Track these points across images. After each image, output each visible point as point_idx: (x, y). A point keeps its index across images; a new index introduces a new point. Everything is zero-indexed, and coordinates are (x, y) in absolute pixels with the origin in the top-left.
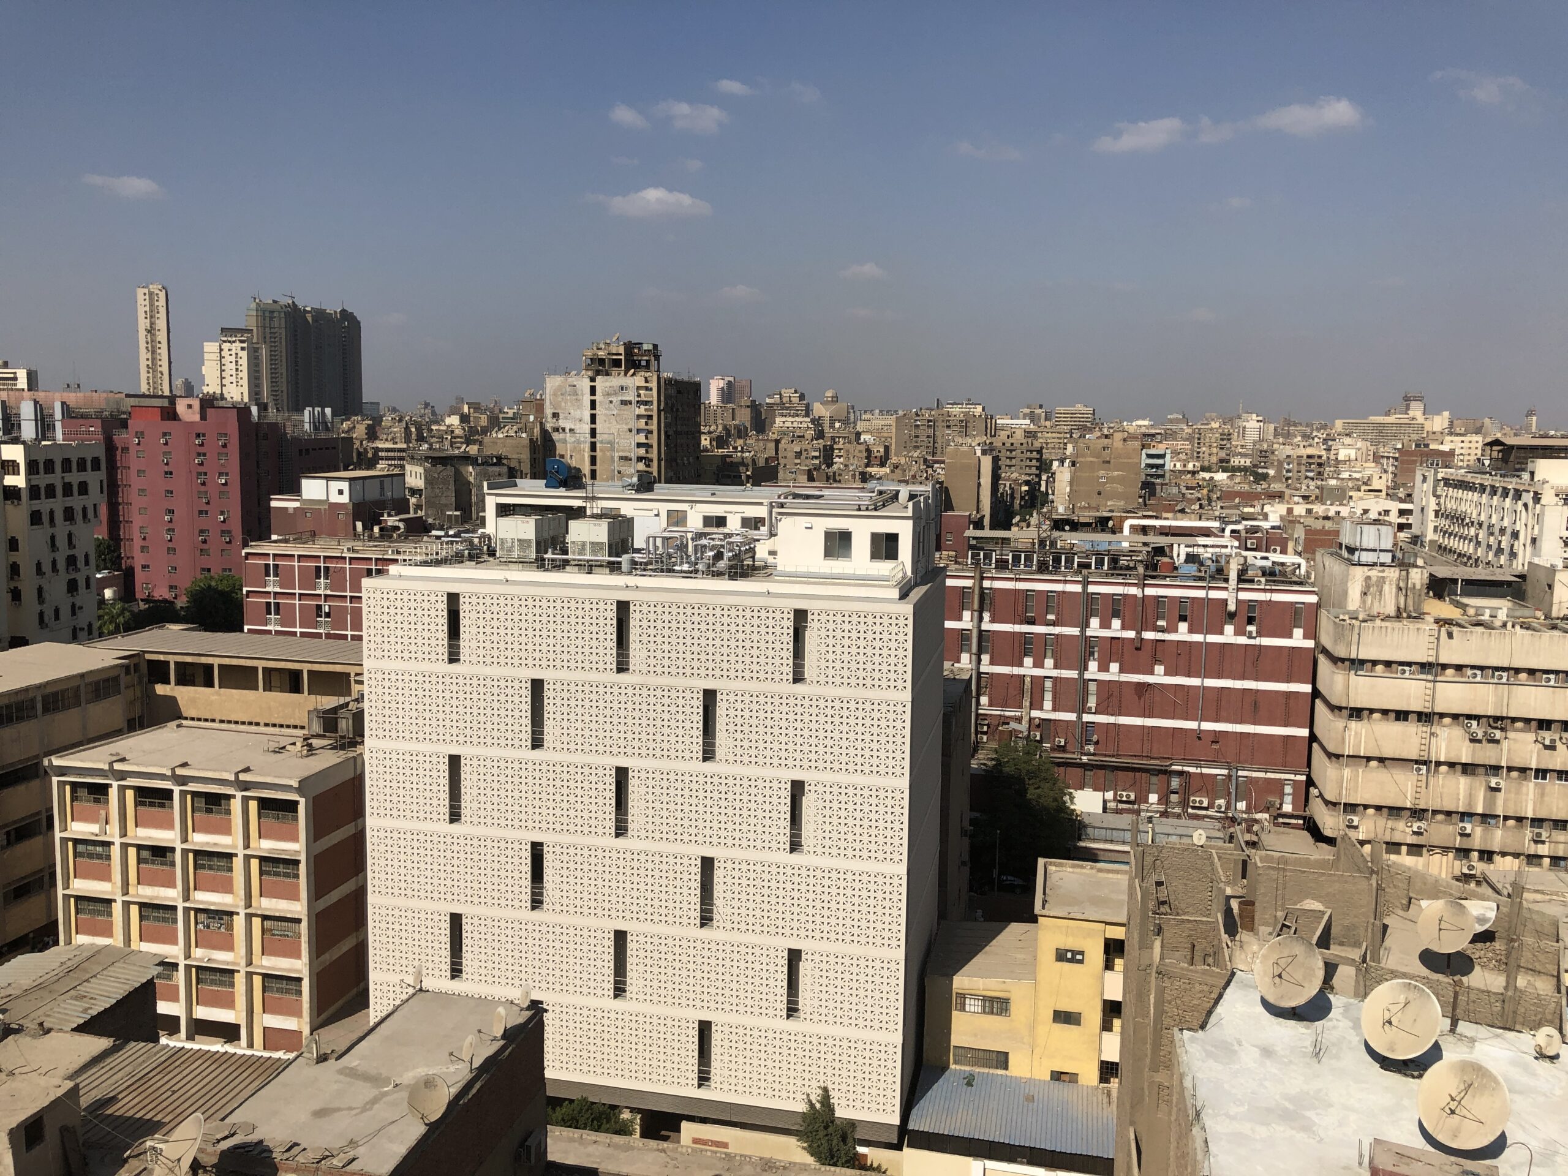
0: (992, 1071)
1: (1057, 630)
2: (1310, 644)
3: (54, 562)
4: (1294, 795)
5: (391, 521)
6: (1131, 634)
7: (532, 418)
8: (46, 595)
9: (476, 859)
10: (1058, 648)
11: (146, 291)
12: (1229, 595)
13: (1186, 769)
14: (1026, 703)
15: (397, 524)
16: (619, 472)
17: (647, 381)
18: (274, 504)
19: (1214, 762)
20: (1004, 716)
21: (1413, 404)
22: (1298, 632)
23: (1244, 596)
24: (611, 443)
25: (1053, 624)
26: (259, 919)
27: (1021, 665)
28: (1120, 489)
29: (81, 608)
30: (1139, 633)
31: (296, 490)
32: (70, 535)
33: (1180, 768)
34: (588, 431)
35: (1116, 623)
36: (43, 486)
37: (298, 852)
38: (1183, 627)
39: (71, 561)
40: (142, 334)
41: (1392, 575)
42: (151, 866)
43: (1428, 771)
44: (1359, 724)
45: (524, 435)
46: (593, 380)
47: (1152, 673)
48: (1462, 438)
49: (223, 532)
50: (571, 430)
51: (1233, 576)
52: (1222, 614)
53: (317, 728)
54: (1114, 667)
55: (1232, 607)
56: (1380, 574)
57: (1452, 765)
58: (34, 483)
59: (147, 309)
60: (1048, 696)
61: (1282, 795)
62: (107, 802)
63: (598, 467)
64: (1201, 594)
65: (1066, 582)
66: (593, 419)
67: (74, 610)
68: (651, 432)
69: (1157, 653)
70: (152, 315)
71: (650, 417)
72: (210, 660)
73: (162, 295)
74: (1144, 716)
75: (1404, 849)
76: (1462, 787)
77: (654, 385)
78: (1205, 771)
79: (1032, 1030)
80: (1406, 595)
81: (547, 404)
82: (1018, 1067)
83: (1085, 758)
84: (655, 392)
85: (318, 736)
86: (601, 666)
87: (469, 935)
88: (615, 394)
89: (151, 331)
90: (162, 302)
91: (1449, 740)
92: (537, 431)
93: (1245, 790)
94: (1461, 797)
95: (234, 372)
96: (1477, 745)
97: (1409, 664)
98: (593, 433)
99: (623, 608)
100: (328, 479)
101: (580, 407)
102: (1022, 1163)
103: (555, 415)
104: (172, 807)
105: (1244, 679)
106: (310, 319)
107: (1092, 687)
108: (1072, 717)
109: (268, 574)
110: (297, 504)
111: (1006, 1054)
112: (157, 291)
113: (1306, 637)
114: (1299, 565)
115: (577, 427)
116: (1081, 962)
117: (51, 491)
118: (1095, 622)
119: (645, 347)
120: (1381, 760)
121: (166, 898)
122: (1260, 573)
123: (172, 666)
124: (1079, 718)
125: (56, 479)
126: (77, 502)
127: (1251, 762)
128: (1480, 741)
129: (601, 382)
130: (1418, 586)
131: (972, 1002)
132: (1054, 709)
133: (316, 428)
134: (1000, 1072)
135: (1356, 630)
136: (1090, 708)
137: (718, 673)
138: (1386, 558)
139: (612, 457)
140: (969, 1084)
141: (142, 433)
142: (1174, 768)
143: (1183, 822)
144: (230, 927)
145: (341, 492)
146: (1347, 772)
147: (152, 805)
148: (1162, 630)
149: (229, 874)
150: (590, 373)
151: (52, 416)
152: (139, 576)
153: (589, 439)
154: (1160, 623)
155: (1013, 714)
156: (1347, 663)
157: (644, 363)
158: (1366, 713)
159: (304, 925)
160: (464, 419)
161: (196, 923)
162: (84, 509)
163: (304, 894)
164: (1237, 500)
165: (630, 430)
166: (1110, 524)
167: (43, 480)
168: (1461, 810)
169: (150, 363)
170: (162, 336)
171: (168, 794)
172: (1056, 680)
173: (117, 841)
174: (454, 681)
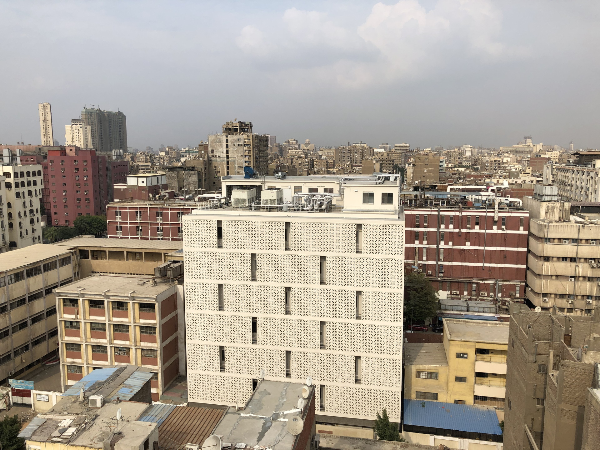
0: (431, 401)
1: (428, 229)
2: (526, 232)
3: (25, 212)
4: (520, 290)
5: (163, 193)
6: (457, 230)
7: (203, 152)
8: (22, 225)
9: (230, 325)
10: (428, 237)
11: (42, 105)
12: (496, 214)
13: (478, 281)
14: (416, 258)
15: (165, 194)
16: (238, 172)
17: (248, 137)
18: (115, 187)
19: (489, 279)
20: (408, 263)
21: (528, 141)
22: (521, 228)
23: (500, 214)
24: (234, 161)
25: (427, 227)
26: (140, 350)
27: (414, 243)
28: (432, 174)
29: (35, 230)
30: (460, 230)
31: (125, 181)
32: (31, 201)
33: (476, 281)
34: (225, 156)
35: (451, 226)
36: (20, 182)
37: (156, 324)
38: (477, 227)
39: (31, 211)
40: (41, 122)
41: (557, 205)
42: (96, 331)
43: (575, 280)
44: (548, 263)
45: (201, 159)
46: (227, 136)
47: (465, 245)
48: (551, 153)
49: (86, 199)
50: (219, 156)
51: (497, 206)
52: (491, 222)
53: (158, 275)
54: (450, 243)
55: (496, 219)
56: (553, 205)
57: (584, 278)
58: (16, 181)
59: (43, 112)
60: (425, 255)
61: (515, 290)
62: (78, 306)
63: (230, 171)
64: (484, 214)
65: (432, 211)
66: (227, 152)
67: (33, 231)
68: (250, 156)
69: (468, 237)
70: (45, 115)
71: (250, 150)
72: (104, 249)
73: (49, 106)
74: (461, 262)
75: (566, 310)
76: (588, 286)
77: (251, 138)
78: (486, 282)
79: (447, 384)
80: (563, 213)
81: (209, 146)
82: (442, 398)
83: (439, 279)
84: (251, 141)
85: (158, 278)
86: (279, 248)
87: (227, 354)
88: (236, 142)
89: (45, 121)
90: (49, 110)
91: (583, 268)
92: (206, 157)
93: (502, 289)
94: (588, 290)
95: (77, 137)
96: (594, 269)
97: (567, 239)
98: (228, 157)
99: (288, 224)
100: (137, 177)
101: (222, 147)
102: (449, 436)
103: (213, 151)
104: (104, 308)
105: (500, 247)
106: (106, 115)
107: (442, 251)
108: (434, 263)
109: (117, 215)
110: (125, 187)
111: (437, 394)
112: (46, 105)
113: (524, 230)
114: (519, 202)
115: (221, 155)
116: (466, 358)
117: (23, 184)
118: (443, 226)
119: (247, 123)
120: (557, 276)
121: (102, 343)
122: (506, 205)
123: (90, 252)
124: (437, 263)
125: (25, 179)
126: (33, 188)
127: (503, 279)
128: (595, 268)
129: (230, 138)
130: (567, 209)
131: (423, 374)
132: (427, 260)
133: (117, 158)
134: (435, 401)
135: (547, 227)
136: (441, 259)
137: (326, 249)
138: (555, 199)
139: (235, 167)
140: (423, 406)
141: (53, 161)
142: (474, 281)
143: (478, 302)
144: (128, 354)
145: (143, 182)
146: (543, 281)
147: (96, 307)
148: (469, 228)
149: (127, 333)
150: (226, 134)
151: (15, 155)
152: (53, 217)
153: (226, 160)
154: (468, 226)
155: (411, 262)
156: (543, 239)
157: (246, 130)
158: (550, 258)
159: (159, 352)
160: (167, 153)
161: (115, 353)
162: (36, 191)
163: (158, 340)
164: (472, 178)
165: (242, 156)
166: (437, 188)
167: (20, 180)
168: (587, 295)
169: (45, 133)
170: (49, 123)
171: (102, 303)
172: (428, 249)
173: (83, 321)
174: (220, 255)
